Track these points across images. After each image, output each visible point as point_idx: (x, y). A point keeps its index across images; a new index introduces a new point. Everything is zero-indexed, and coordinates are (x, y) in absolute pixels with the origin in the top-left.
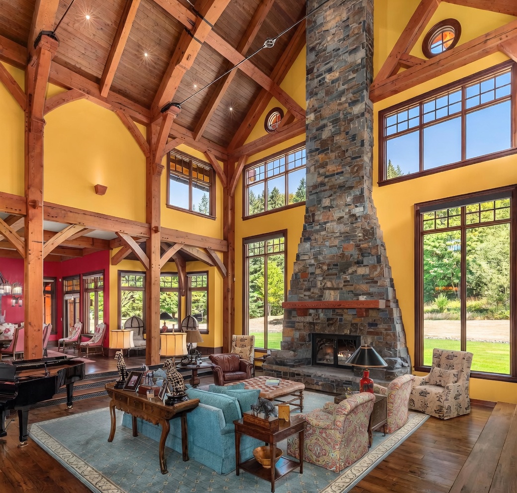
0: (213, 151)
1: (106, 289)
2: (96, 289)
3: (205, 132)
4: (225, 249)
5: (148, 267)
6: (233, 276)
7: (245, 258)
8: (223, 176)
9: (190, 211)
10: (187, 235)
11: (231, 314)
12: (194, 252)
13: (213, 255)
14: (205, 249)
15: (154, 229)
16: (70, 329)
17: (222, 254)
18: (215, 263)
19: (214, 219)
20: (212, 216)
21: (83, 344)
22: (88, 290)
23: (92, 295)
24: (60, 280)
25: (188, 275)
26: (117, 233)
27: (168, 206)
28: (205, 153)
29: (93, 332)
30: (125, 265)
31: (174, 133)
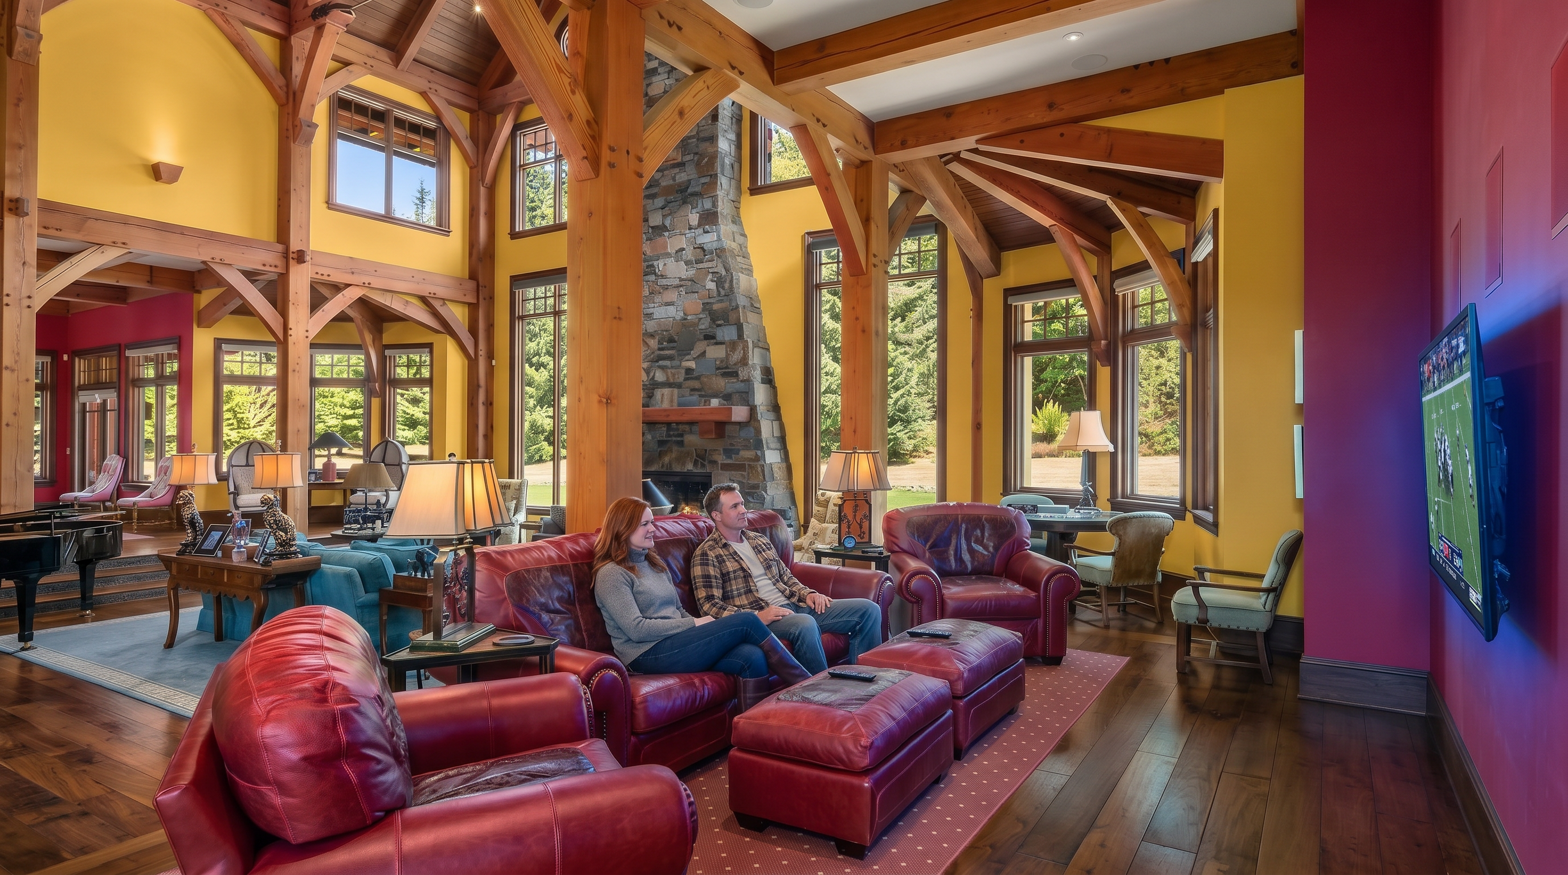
0: (444, 92)
1: (184, 379)
2: (161, 380)
3: (421, 51)
4: (472, 300)
5: (280, 335)
6: (490, 356)
7: (515, 317)
8: (467, 144)
9: (388, 217)
10: (376, 268)
11: (486, 436)
12: (396, 305)
13: (441, 310)
14: (423, 299)
15: (295, 256)
16: (90, 474)
17: (466, 310)
18: (447, 328)
19: (447, 233)
20: (442, 227)
21: (127, 501)
22: (140, 383)
23: (150, 394)
24: (65, 357)
25: (387, 352)
26: (204, 262)
27: (330, 204)
28: (424, 94)
29: (152, 479)
30: (229, 328)
31: (346, 54)
